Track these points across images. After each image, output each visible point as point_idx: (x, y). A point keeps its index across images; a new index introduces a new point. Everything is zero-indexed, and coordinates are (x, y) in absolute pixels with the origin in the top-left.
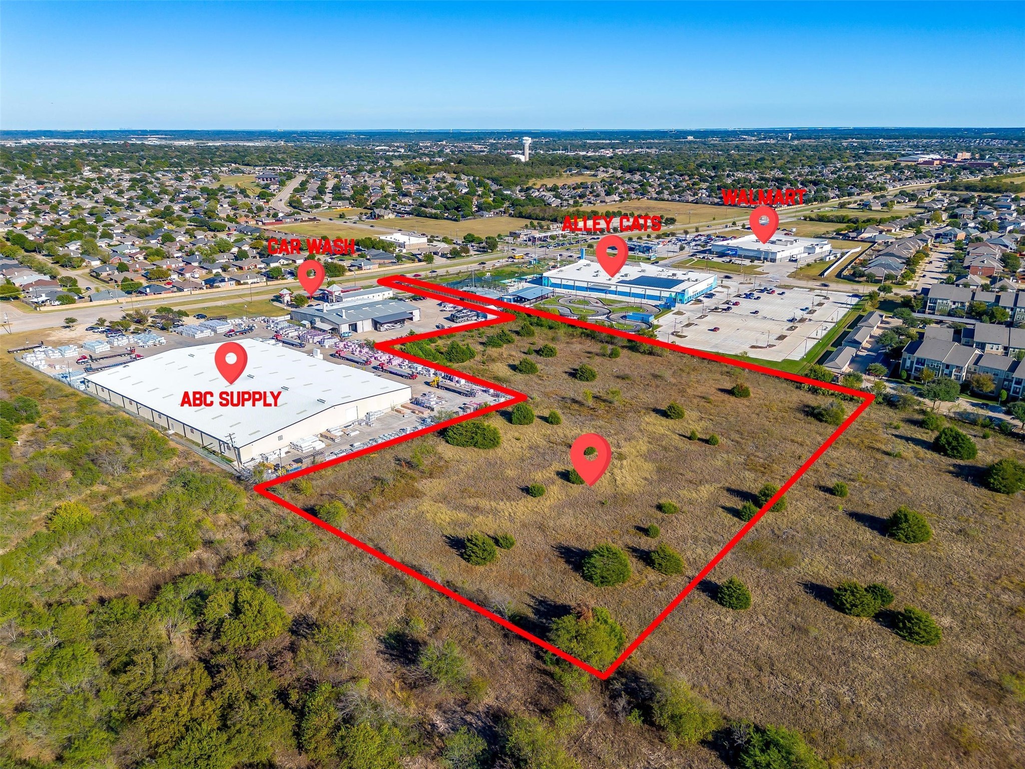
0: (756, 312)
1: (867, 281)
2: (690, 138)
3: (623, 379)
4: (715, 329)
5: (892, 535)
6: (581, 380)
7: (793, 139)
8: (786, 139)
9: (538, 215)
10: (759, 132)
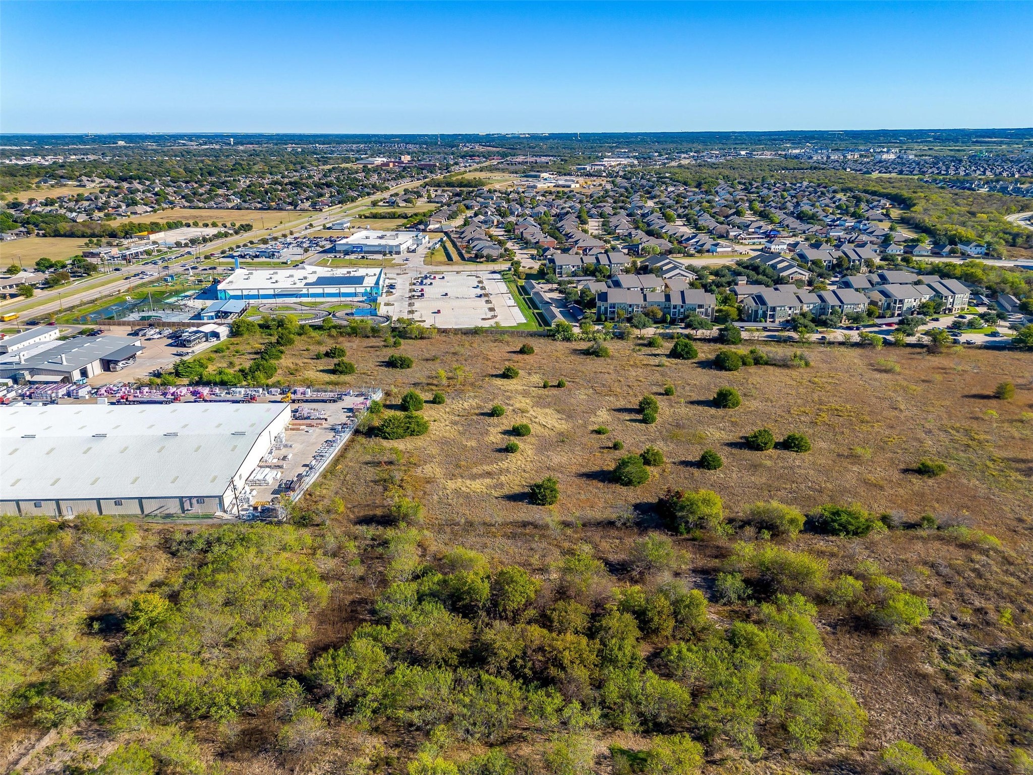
0: (446, 294)
1: (487, 261)
2: (121, 143)
3: (433, 360)
4: (439, 312)
5: (725, 407)
6: (402, 368)
7: (235, 144)
8: (230, 144)
9: (83, 232)
10: (198, 137)
